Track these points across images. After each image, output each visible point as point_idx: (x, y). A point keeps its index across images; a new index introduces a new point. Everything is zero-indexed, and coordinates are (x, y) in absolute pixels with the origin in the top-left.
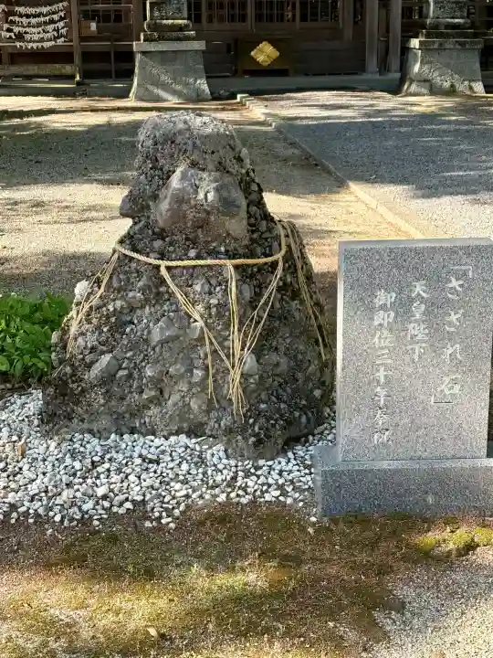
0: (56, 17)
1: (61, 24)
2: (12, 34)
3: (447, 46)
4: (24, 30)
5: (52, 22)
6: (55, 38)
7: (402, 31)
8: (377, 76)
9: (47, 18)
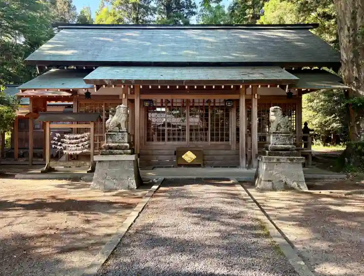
0: (83, 140)
1: (86, 143)
2: (62, 147)
3: (282, 161)
4: (68, 145)
5: (82, 141)
6: (82, 149)
7: (258, 148)
8: (245, 170)
9: (79, 140)
